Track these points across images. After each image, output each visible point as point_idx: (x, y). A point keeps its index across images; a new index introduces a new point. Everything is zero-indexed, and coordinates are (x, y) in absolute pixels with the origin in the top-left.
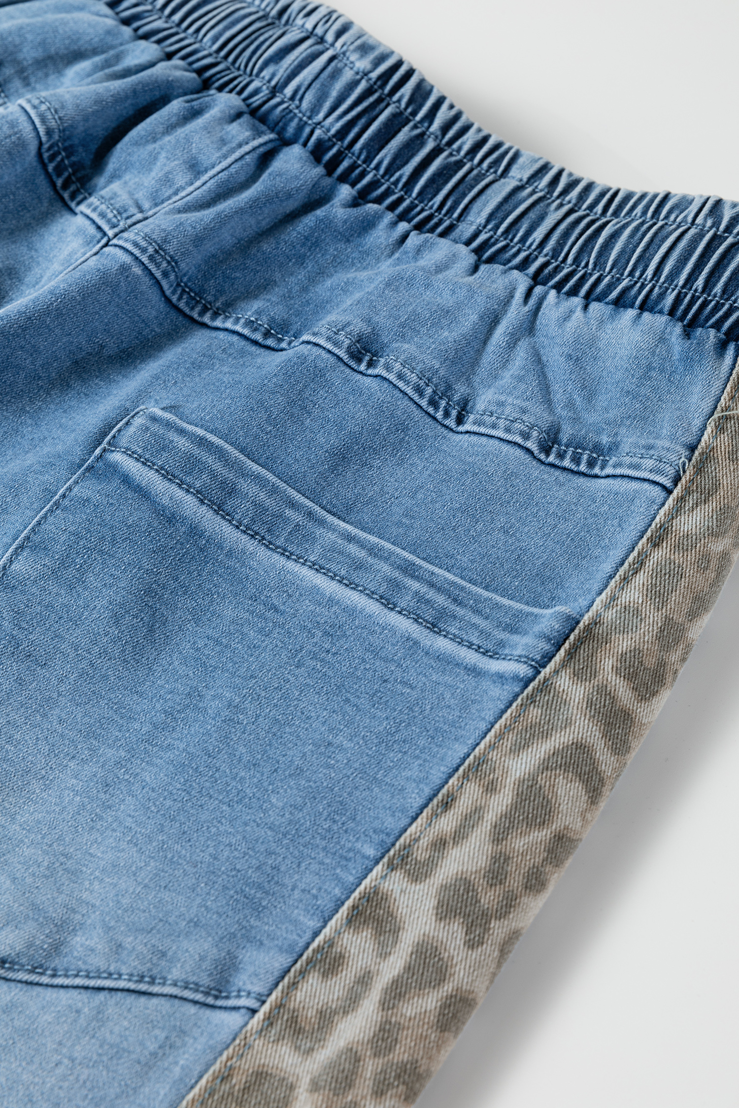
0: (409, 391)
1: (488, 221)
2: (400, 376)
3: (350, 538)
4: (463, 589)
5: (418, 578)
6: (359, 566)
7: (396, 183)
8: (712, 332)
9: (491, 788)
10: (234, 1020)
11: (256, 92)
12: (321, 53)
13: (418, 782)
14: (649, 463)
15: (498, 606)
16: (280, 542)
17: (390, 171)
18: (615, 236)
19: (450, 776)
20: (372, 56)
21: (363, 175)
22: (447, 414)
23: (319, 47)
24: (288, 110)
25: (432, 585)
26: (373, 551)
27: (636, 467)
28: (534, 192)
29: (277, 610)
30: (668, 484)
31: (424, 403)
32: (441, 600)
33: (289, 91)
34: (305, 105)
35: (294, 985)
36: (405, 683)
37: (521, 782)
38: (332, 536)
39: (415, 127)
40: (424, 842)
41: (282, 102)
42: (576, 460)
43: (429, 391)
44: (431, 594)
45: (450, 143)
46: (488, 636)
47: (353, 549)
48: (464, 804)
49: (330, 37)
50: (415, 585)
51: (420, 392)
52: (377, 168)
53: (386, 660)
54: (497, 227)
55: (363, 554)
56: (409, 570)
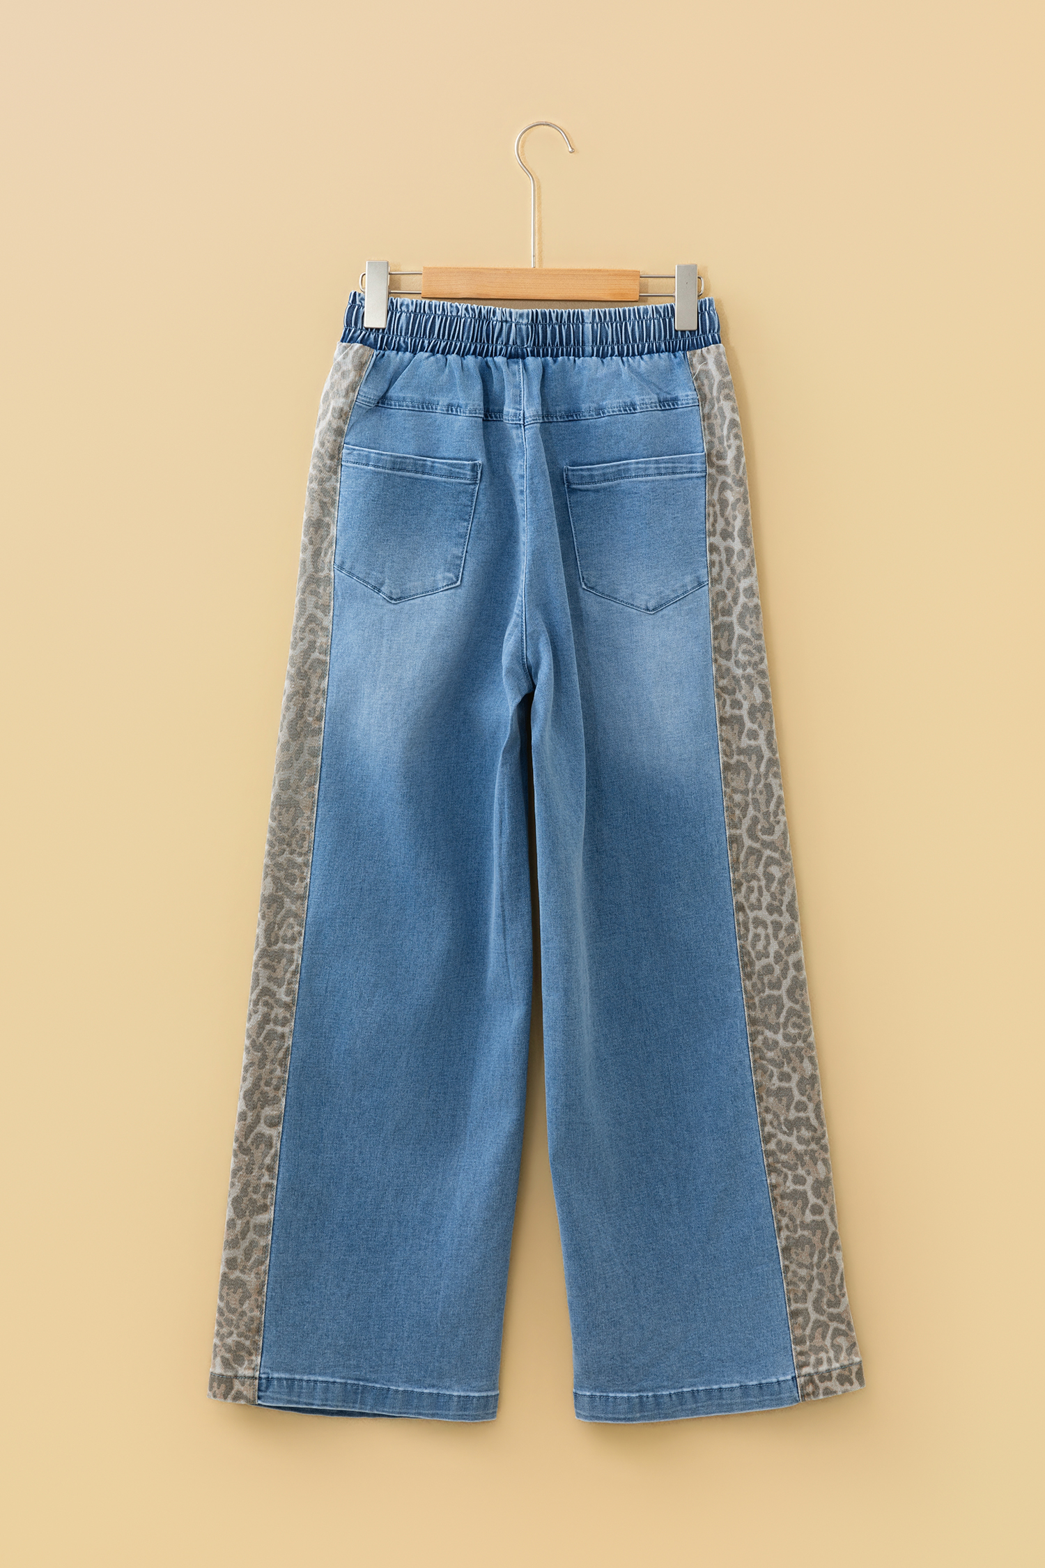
0: (618, 413)
1: (593, 343)
2: (613, 412)
3: (638, 463)
4: (672, 458)
5: (661, 463)
6: (646, 469)
7: (557, 345)
8: (680, 352)
9: (714, 506)
10: (706, 587)
11: (501, 349)
12: (511, 325)
13: (700, 513)
14: (691, 401)
15: (683, 458)
16: (623, 476)
17: (553, 343)
18: (633, 330)
19: (705, 508)
20: (525, 317)
21: (547, 350)
22: (630, 410)
23: (508, 324)
24: (515, 348)
25: (665, 463)
26: (646, 462)
27: (688, 404)
28: (597, 324)
29: (636, 493)
30: (697, 404)
31: (623, 412)
32: (670, 465)
33: (511, 342)
34: (518, 344)
35: (711, 573)
36: (678, 492)
37: (718, 500)
38: (633, 466)
39: (549, 326)
40: (711, 527)
41: (512, 348)
42: (669, 406)
43: (622, 409)
44: (667, 465)
45: (561, 322)
46: (686, 468)
47: (640, 465)
48: (711, 512)
49: (509, 319)
50: (662, 465)
51: (620, 411)
52: (549, 345)
53: (670, 489)
54: (596, 343)
55: (644, 466)
56: (657, 462)
